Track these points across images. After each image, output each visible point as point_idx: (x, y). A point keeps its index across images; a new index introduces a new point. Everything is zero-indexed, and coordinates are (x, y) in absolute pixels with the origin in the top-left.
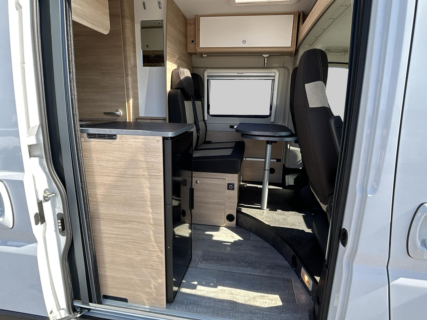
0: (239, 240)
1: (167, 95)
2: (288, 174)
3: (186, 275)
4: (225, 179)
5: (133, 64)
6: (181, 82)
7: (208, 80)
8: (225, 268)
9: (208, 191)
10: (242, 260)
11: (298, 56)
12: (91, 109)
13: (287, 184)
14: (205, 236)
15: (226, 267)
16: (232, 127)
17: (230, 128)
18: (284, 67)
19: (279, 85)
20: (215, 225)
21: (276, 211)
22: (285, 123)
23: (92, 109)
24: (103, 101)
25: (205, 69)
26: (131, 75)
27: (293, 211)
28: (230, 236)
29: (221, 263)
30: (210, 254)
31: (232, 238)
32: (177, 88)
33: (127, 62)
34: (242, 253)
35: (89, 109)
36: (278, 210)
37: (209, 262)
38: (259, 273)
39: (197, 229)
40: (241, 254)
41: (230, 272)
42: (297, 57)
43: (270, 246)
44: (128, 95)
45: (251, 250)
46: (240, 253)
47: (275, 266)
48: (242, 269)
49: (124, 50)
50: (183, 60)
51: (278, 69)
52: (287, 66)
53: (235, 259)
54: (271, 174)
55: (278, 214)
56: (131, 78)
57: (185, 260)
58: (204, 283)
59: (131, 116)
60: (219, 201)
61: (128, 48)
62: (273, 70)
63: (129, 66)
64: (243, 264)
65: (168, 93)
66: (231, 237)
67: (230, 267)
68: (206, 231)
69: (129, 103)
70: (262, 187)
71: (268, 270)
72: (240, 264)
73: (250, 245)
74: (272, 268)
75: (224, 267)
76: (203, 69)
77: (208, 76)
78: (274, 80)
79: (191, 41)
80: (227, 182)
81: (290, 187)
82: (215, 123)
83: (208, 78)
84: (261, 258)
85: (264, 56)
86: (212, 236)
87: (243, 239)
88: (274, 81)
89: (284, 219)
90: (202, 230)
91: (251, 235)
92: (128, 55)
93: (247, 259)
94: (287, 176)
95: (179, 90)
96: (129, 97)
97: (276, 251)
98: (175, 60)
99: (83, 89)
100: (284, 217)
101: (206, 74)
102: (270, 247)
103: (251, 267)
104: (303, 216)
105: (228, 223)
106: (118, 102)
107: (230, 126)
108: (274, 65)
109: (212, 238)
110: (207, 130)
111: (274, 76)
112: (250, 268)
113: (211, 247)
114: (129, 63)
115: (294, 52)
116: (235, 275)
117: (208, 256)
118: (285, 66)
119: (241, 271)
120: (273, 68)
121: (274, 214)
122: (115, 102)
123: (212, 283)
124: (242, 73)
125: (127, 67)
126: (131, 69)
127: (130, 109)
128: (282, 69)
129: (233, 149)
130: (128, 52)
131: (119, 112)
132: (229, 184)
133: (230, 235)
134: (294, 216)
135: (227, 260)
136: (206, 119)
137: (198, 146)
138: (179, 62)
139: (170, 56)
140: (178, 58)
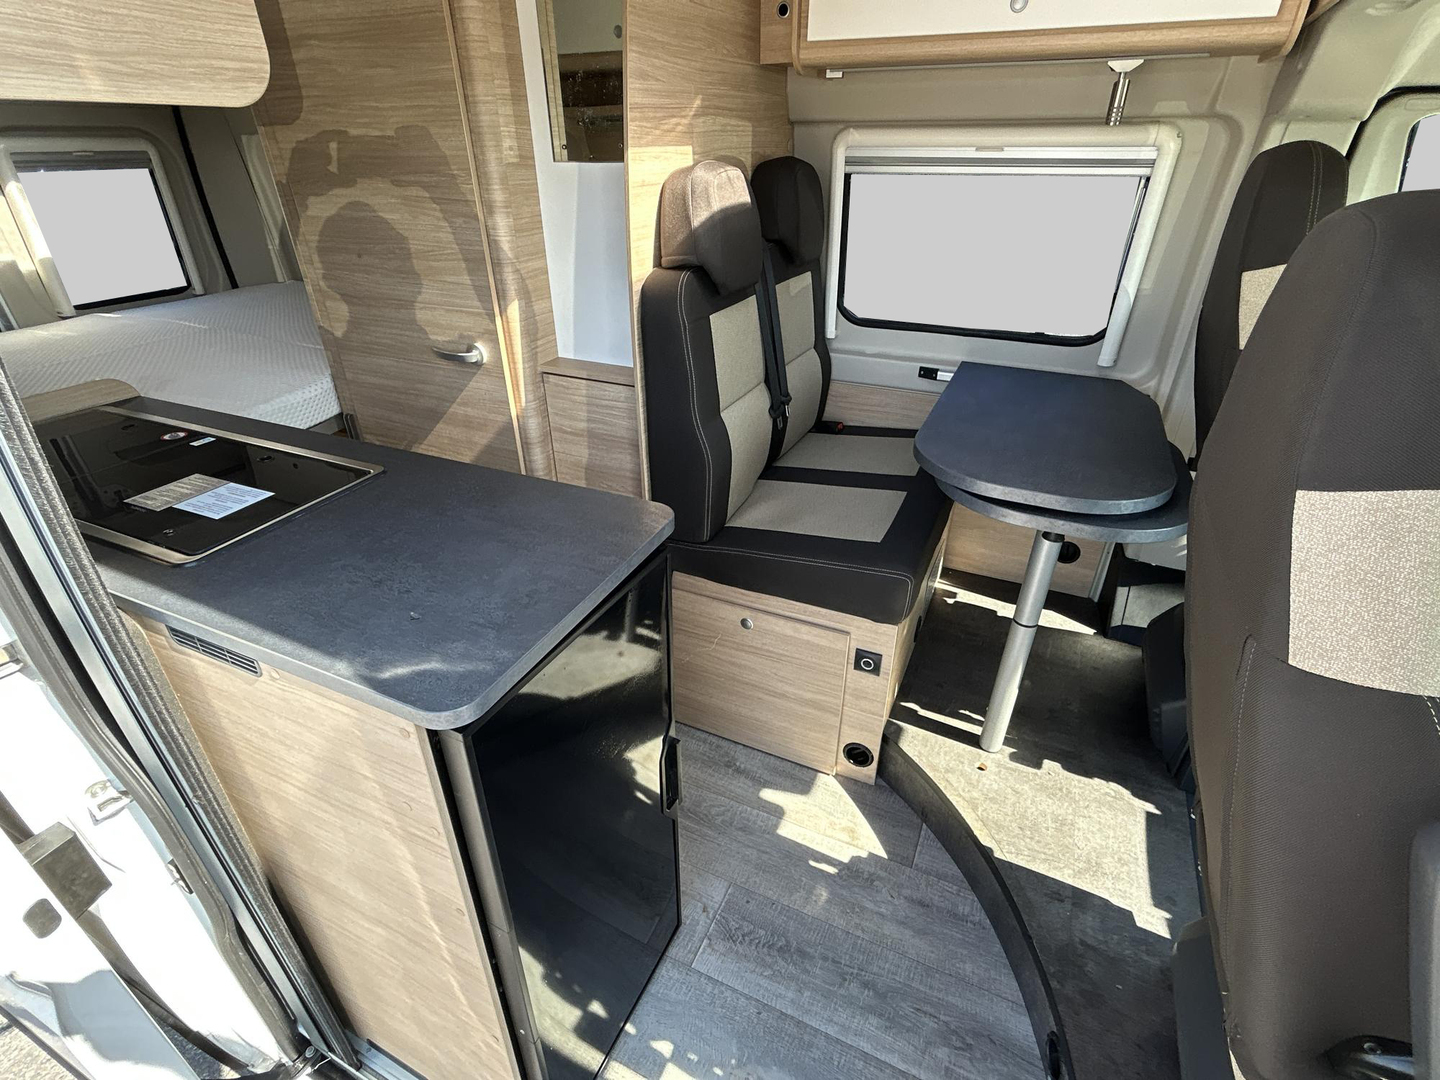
0: (871, 855)
1: (636, 298)
2: (1128, 584)
3: (645, 998)
4: (848, 633)
5: (511, 156)
6: (693, 238)
7: (848, 177)
8: (784, 998)
9: (783, 658)
10: (855, 971)
11: (1306, 65)
12: (394, 331)
13: (1116, 621)
14: (755, 812)
15: (790, 995)
16: (928, 373)
17: (920, 375)
18: (1211, 115)
19: (1170, 203)
20: (801, 763)
21: (1038, 766)
22: (1161, 376)
23: (398, 332)
24: (425, 308)
25: (841, 126)
26: (506, 207)
27: (1107, 776)
28: (844, 829)
29: (776, 968)
30: (751, 907)
31: (849, 840)
32: (678, 267)
33: (483, 153)
34: (863, 930)
35: (388, 331)
36: (1047, 763)
37: (737, 952)
38: (905, 1059)
39: (738, 771)
40: (859, 933)
41: (799, 1023)
42: (1300, 66)
43: (980, 916)
44: (500, 286)
45: (903, 923)
46: (857, 926)
47: (977, 1035)
48: (842, 1016)
49: (466, 97)
50: (730, 110)
51: (1178, 127)
52: (1230, 112)
53: (831, 955)
54: (1061, 564)
55: (1043, 788)
56: (508, 217)
57: (657, 919)
58: (692, 1057)
59: (520, 366)
60: (819, 697)
61: (480, 89)
62: (1154, 133)
63: (493, 169)
64: (854, 988)
65: (637, 288)
66: (845, 837)
67: (807, 994)
68: (764, 787)
69: (507, 317)
70: (1011, 615)
71: (942, 1053)
72: (842, 991)
73: (906, 892)
74: (959, 1044)
75: (782, 990)
76: (833, 129)
77: (849, 162)
78: (1148, 179)
79: (776, 10)
80: (854, 645)
81: (1127, 634)
82: (863, 354)
83: (850, 169)
84: (928, 975)
85: (1118, 65)
86: (778, 812)
87: (885, 855)
88: (1146, 186)
89: (1061, 823)
90: (753, 779)
91: (921, 840)
92: (485, 119)
93: (875, 969)
94: (1122, 592)
95: (684, 276)
96: (505, 298)
97: (998, 947)
98: (680, 128)
99: (360, 256)
100: (1064, 810)
101: (840, 155)
102: (980, 923)
103: (881, 1016)
104: (1149, 815)
105: (847, 767)
106: (472, 313)
107: (921, 369)
108: (1162, 108)
109: (776, 826)
110: (833, 376)
111: (1151, 163)
112: (874, 1020)
113: (764, 871)
114: (491, 156)
115: (1290, 46)
116: (811, 1045)
117: (744, 918)
118: (1219, 108)
119: (836, 1028)
120: (1156, 121)
121: (1026, 787)
122: (461, 311)
123: (722, 1066)
124: (1001, 149)
125: (486, 173)
126: (504, 180)
127: (514, 342)
128: (1204, 125)
129: (905, 493)
130: (482, 108)
131: (477, 352)
132: (860, 655)
133: (845, 823)
134: (1109, 815)
135: (802, 953)
136: (831, 332)
137: (783, 451)
138: (706, 129)
139: (646, 119)
140: (702, 112)
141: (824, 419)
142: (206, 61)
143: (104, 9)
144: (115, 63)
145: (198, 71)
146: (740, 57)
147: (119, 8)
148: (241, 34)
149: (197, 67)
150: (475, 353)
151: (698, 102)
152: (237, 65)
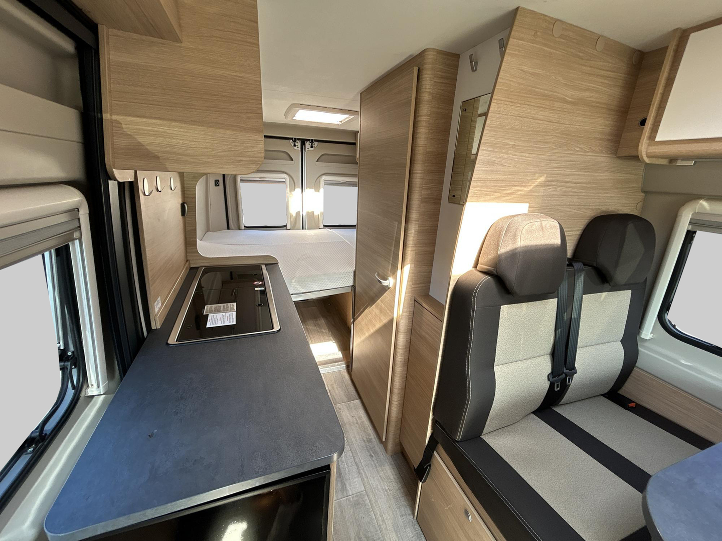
6: (498, 258)
24: (379, 256)
69: (403, 271)
77: (694, 222)
79: (638, 122)
83: (693, 228)
95: (485, 279)
99: (368, 229)
101: (686, 216)
122: (389, 262)
127: (404, 283)
136: (646, 336)
137: (560, 403)
138: (545, 194)
139: (487, 187)
140: (546, 184)
141: (621, 392)
142: (233, 158)
143: (194, 140)
144: (192, 159)
145: (228, 161)
146: (595, 152)
147: (201, 139)
148: (253, 147)
149: (229, 160)
150: (387, 281)
151: (542, 179)
152: (248, 159)
